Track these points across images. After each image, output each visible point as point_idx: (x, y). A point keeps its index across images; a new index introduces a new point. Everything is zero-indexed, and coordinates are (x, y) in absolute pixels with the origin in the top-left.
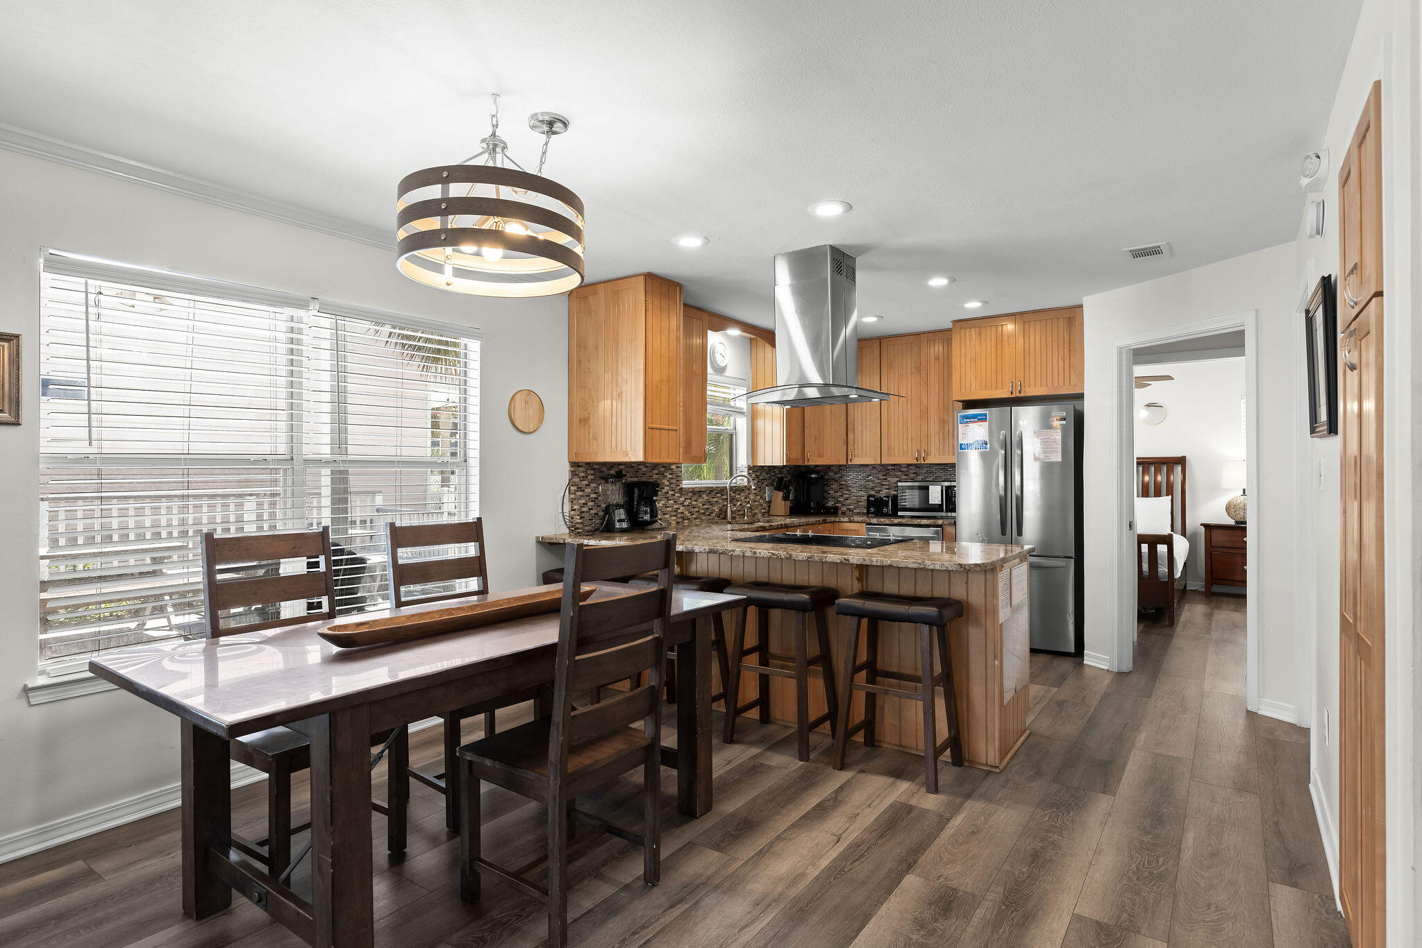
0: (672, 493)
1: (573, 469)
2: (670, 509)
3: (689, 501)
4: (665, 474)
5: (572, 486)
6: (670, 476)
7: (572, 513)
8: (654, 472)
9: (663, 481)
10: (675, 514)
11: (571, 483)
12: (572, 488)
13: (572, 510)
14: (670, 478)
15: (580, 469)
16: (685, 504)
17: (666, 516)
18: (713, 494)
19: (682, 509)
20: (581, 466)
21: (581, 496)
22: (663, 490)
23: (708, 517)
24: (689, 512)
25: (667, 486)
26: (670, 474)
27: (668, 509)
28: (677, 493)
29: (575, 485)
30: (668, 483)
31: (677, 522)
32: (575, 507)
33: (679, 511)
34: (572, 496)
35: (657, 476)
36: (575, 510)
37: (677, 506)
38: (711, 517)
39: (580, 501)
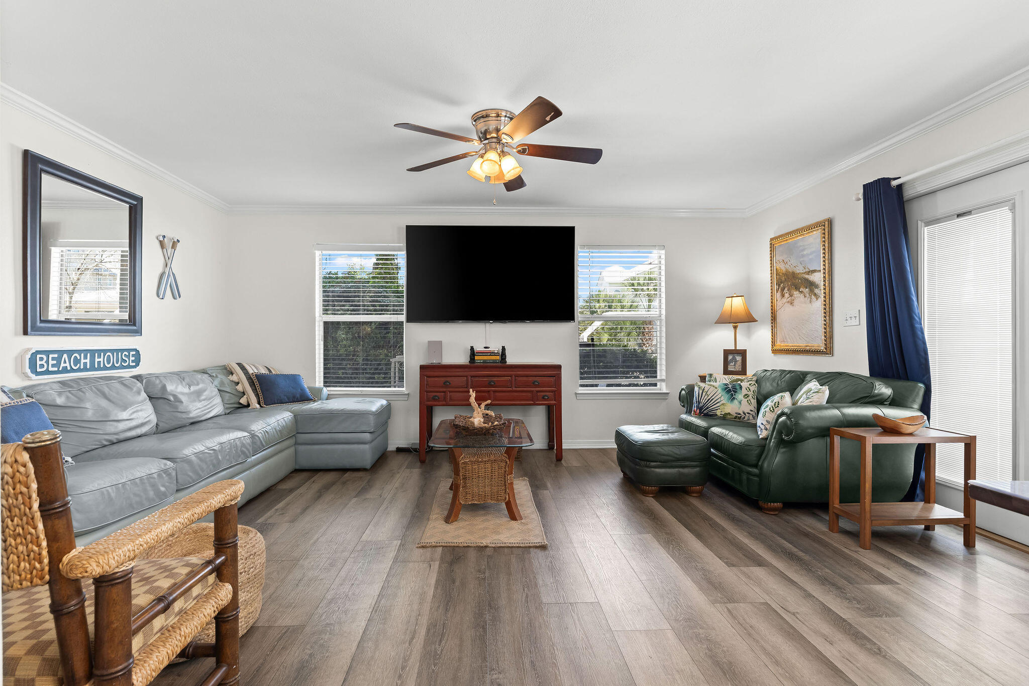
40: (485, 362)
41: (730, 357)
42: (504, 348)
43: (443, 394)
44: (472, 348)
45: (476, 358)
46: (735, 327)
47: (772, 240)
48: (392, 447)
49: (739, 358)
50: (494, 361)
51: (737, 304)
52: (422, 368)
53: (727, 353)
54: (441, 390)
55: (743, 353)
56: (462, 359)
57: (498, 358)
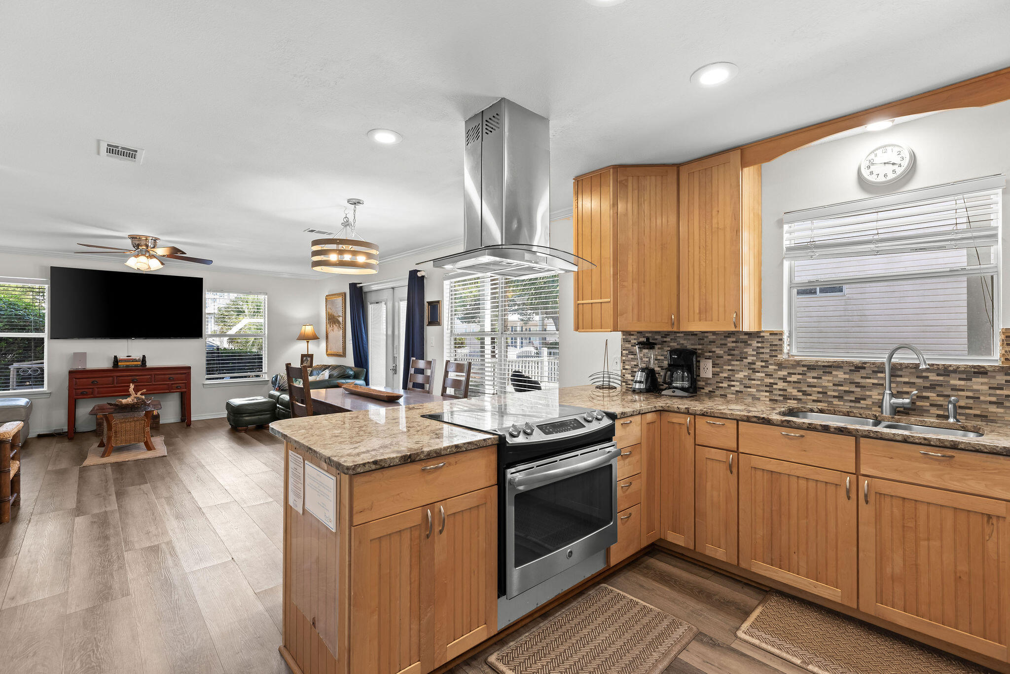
0: (763, 364)
1: (624, 337)
2: (759, 383)
3: (800, 377)
4: (749, 342)
5: (623, 350)
6: (760, 345)
7: (624, 371)
8: (729, 339)
9: (745, 350)
10: (768, 389)
11: (623, 349)
12: (624, 352)
13: (623, 369)
14: (758, 347)
15: (632, 337)
16: (789, 379)
17: (749, 390)
18: (863, 373)
19: (781, 385)
20: (633, 335)
21: (632, 358)
22: (745, 360)
23: (853, 404)
24: (798, 391)
25: (753, 355)
26: (758, 342)
27: (753, 382)
28: (771, 364)
29: (626, 350)
30: (755, 353)
31: (770, 400)
32: (627, 367)
33: (775, 386)
34: (624, 358)
35: (734, 345)
36: (627, 369)
37: (772, 381)
38: (858, 405)
39: (632, 363)
40: (127, 366)
41: (305, 358)
42: (144, 357)
43: (91, 390)
44: (115, 357)
45: (119, 364)
46: (308, 342)
47: (327, 296)
48: (33, 434)
49: (309, 359)
50: (136, 366)
51: (309, 329)
52: (71, 372)
53: (303, 356)
54: (91, 387)
55: (311, 356)
56: (107, 364)
57: (140, 363)
